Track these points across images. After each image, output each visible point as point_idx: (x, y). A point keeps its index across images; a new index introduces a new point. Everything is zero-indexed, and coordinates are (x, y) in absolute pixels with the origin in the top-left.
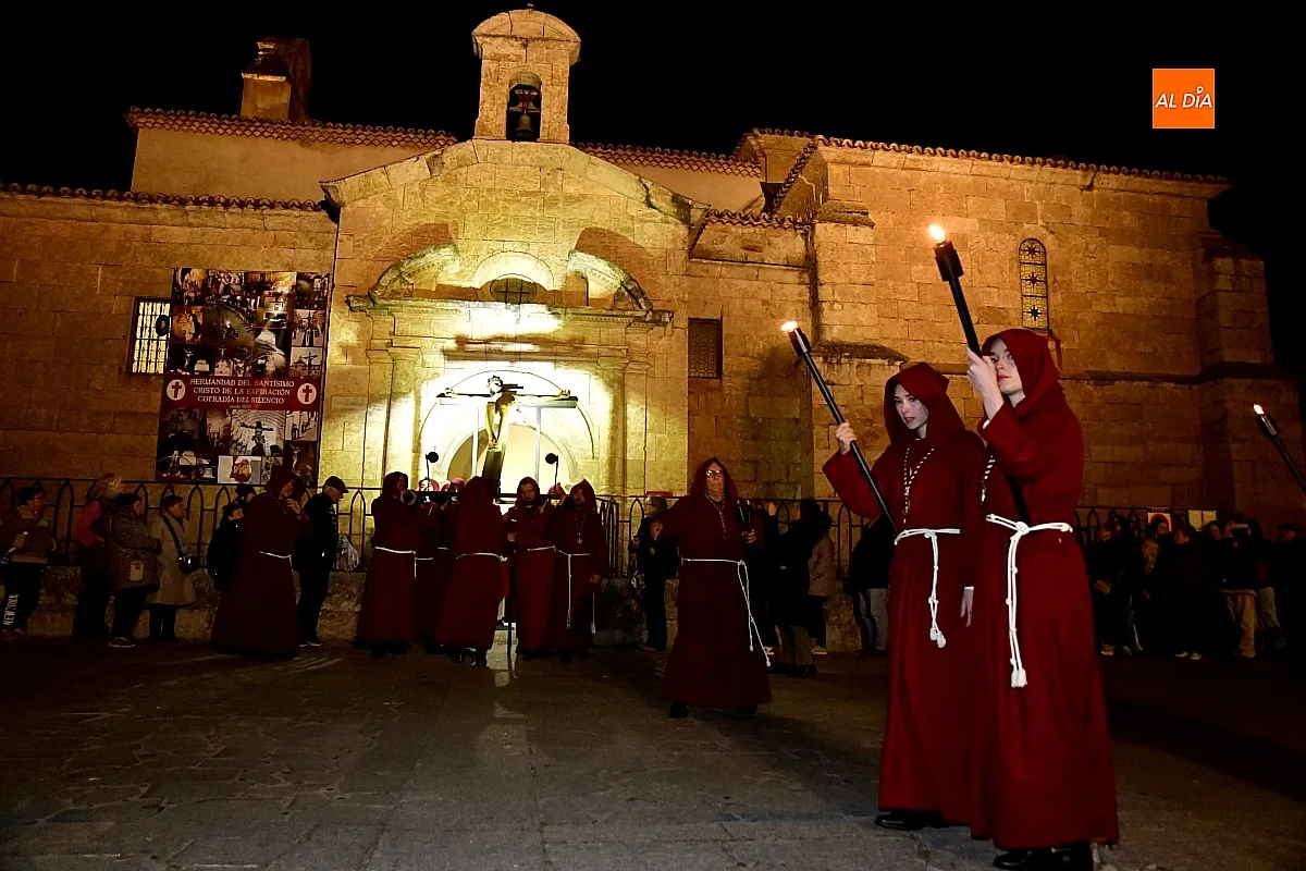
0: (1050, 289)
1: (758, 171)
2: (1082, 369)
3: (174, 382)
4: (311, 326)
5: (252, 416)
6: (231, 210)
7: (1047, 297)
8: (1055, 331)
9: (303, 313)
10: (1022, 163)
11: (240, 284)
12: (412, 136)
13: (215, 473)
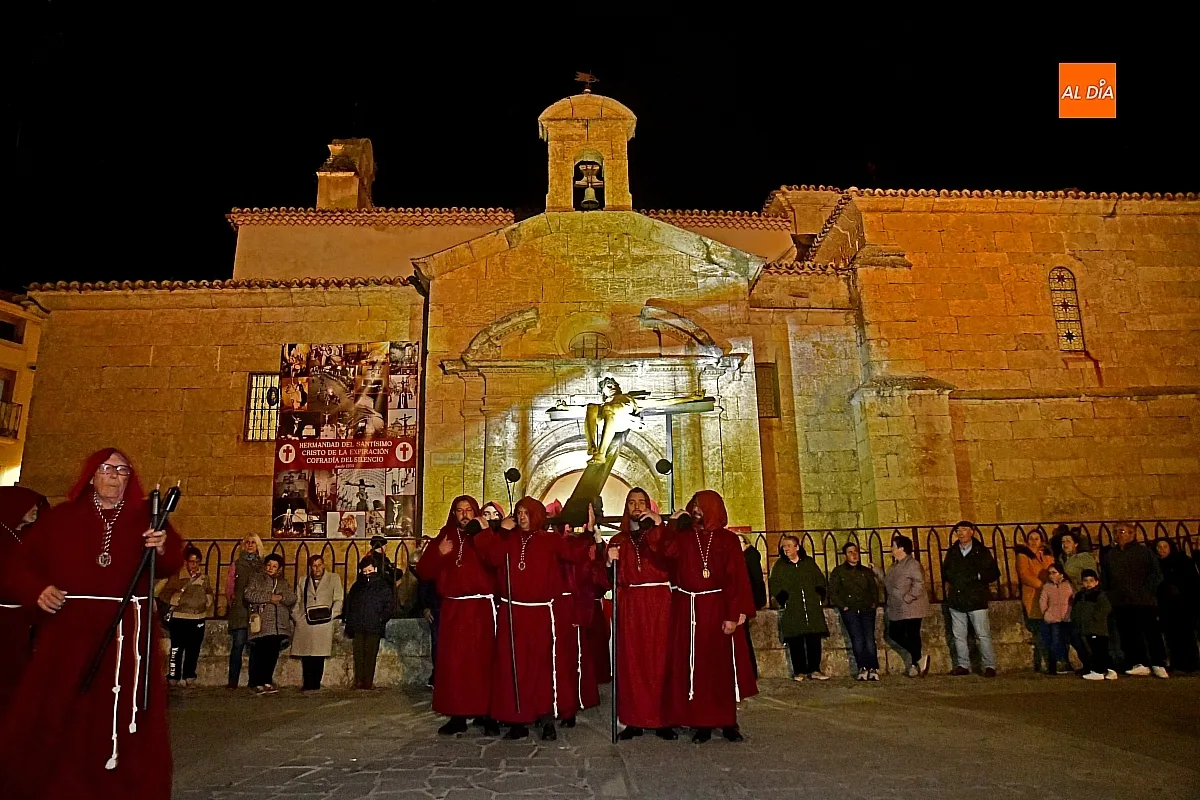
0: (1083, 313)
1: (788, 224)
2: (1122, 386)
3: (285, 447)
4: (405, 390)
5: (356, 475)
6: (330, 289)
7: (1080, 321)
8: (1091, 352)
9: (396, 379)
10: (1045, 197)
11: (340, 355)
12: (474, 214)
13: (324, 528)
